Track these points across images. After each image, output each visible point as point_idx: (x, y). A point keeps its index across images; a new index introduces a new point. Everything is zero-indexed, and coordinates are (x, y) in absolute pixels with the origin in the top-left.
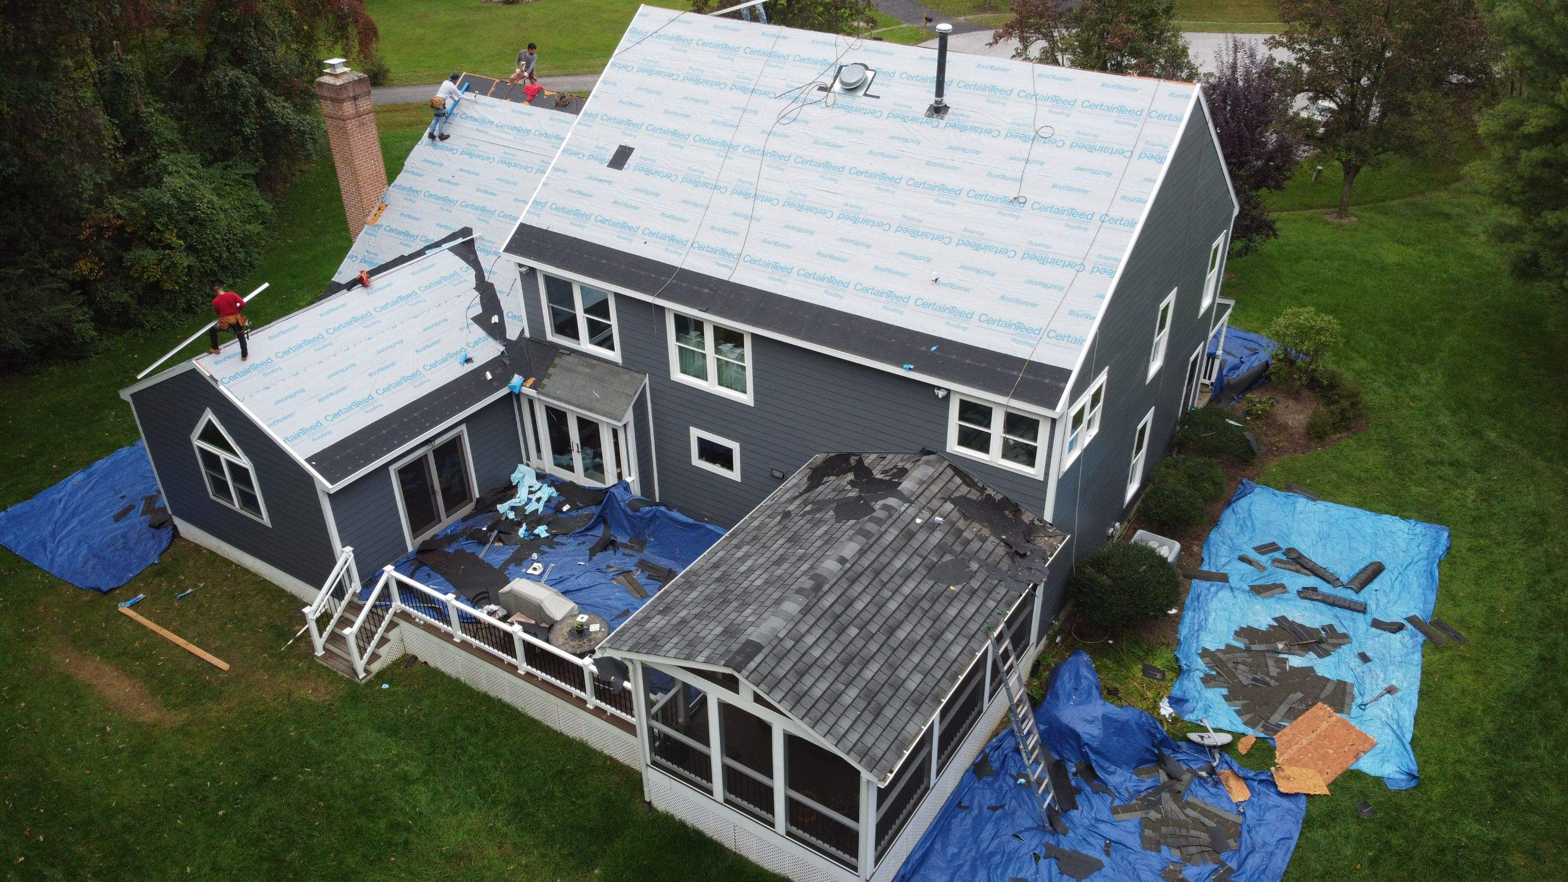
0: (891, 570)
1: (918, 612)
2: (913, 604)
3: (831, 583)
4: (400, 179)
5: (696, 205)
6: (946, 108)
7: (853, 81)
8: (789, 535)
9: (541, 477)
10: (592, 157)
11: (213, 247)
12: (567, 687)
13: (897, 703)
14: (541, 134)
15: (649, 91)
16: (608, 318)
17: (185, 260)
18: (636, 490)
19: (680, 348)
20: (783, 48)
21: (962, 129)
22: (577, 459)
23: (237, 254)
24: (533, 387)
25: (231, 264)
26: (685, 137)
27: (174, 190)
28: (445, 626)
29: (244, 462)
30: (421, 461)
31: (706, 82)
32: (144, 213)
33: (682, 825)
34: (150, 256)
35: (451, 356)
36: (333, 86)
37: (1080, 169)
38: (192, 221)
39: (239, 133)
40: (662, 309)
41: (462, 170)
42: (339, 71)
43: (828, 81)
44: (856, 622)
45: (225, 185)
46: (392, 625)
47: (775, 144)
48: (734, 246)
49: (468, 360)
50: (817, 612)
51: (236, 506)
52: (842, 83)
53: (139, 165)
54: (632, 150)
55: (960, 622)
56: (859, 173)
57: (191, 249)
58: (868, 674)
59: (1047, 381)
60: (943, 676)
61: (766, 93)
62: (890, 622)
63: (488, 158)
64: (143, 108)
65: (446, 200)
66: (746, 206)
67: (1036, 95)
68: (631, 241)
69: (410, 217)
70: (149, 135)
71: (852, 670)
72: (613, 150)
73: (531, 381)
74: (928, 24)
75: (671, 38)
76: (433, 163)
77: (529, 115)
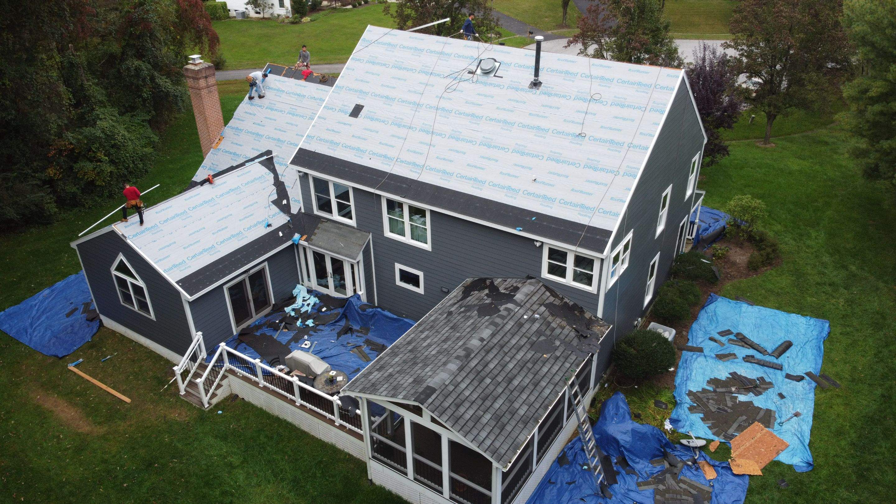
0: (510, 345)
1: (525, 369)
2: (522, 365)
3: (476, 353)
4: (232, 123)
5: (399, 138)
6: (540, 83)
7: (487, 68)
8: (451, 325)
9: (310, 291)
10: (340, 110)
11: (125, 161)
12: (324, 413)
13: (513, 423)
14: (312, 98)
15: (373, 74)
16: (349, 201)
17: (108, 168)
18: (364, 299)
19: (390, 218)
20: (447, 50)
21: (549, 95)
22: (331, 281)
23: (138, 165)
24: (306, 240)
25: (135, 170)
26: (393, 99)
27: (103, 129)
28: (254, 378)
29: (141, 283)
30: (242, 283)
31: (405, 68)
32: (86, 142)
33: (390, 493)
34: (89, 166)
35: (259, 223)
36: (194, 70)
37: (616, 117)
38: (113, 146)
39: (140, 96)
40: (379, 196)
41: (266, 118)
42: (197, 62)
43: (473, 68)
44: (489, 376)
45: (132, 126)
46: (224, 377)
47: (444, 104)
48: (420, 161)
49: (269, 225)
50: (467, 370)
51: (136, 308)
52: (482, 69)
53: (83, 114)
54: (363, 107)
55: (550, 376)
56: (491, 120)
57: (112, 162)
58: (497, 405)
59: (598, 237)
60: (540, 407)
61: (439, 75)
62: (509, 376)
63: (281, 111)
64: (86, 82)
65: (258, 134)
66: (427, 138)
67: (591, 76)
68: (362, 158)
69: (237, 144)
70: (89, 97)
71: (488, 403)
72: (352, 107)
73: (305, 237)
74: (531, 35)
75: (385, 44)
76: (250, 114)
77: (305, 87)
